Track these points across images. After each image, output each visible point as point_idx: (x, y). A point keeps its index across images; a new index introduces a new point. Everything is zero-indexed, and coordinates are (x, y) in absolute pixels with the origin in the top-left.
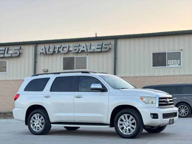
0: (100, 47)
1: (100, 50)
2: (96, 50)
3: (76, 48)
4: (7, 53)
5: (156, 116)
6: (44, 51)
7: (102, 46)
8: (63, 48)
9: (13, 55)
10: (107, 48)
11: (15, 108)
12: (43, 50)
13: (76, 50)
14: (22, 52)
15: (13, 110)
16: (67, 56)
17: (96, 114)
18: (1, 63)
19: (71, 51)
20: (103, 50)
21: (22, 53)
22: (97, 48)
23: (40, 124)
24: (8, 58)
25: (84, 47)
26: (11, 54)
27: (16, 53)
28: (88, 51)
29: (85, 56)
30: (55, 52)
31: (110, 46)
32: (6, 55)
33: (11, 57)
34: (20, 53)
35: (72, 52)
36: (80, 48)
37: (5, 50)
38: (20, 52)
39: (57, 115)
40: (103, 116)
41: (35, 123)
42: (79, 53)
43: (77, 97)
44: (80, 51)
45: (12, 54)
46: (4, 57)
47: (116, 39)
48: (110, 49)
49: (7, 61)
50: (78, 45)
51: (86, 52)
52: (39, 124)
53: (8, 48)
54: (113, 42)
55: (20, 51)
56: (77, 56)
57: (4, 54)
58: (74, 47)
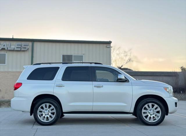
0: (20, 46)
1: (19, 49)
2: (16, 49)
7: (21, 47)
10: (25, 48)
11: (13, 97)
15: (12, 99)
20: (22, 49)
22: (17, 48)
23: (50, 114)
25: (4, 46)
28: (8, 49)
29: (5, 53)
31: (28, 47)
39: (71, 104)
41: (44, 114)
43: (97, 87)
47: (33, 42)
48: (28, 49)
51: (6, 50)
52: (48, 114)
54: (30, 44)
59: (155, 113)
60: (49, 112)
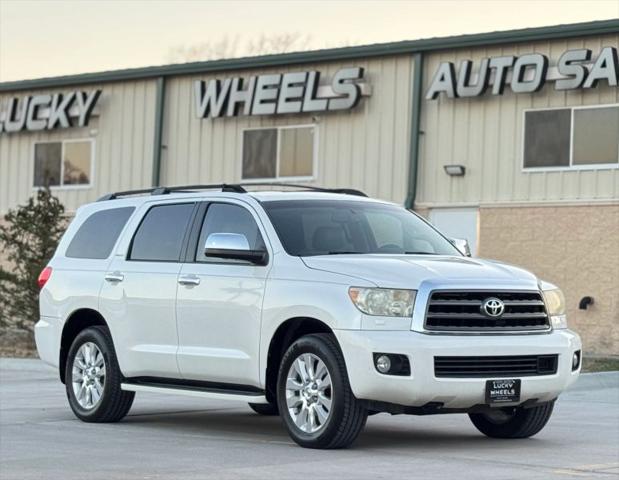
3: (571, 69)
4: (314, 97)
5: (400, 366)
6: (448, 85)
8: (523, 68)
9: (334, 105)
12: (442, 79)
13: (573, 76)
14: (372, 88)
16: (541, 105)
17: (231, 351)
18: (296, 137)
19: (553, 82)
21: (368, 97)
23: (96, 381)
24: (317, 118)
26: (325, 102)
27: (346, 96)
30: (492, 86)
32: (309, 105)
33: (327, 113)
34: (359, 96)
35: (558, 85)
36: (589, 66)
37: (304, 85)
38: (358, 89)
40: (247, 357)
42: (587, 89)
43: (186, 283)
44: (588, 83)
45: (329, 99)
46: (302, 115)
49: (317, 129)
50: (583, 55)
52: (92, 382)
53: (318, 75)
55: (362, 86)
56: (582, 104)
57: (301, 99)
58: (568, 63)
59: (320, 394)
60: (94, 372)
